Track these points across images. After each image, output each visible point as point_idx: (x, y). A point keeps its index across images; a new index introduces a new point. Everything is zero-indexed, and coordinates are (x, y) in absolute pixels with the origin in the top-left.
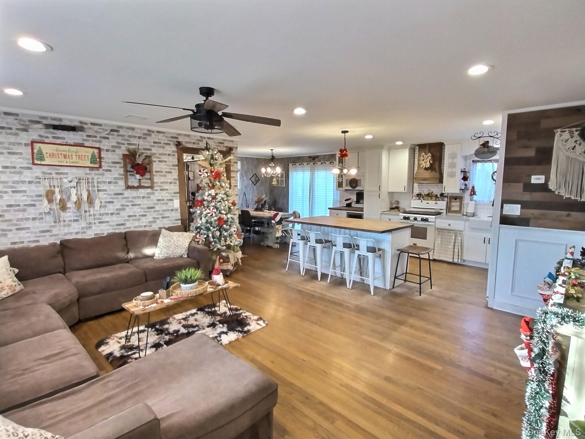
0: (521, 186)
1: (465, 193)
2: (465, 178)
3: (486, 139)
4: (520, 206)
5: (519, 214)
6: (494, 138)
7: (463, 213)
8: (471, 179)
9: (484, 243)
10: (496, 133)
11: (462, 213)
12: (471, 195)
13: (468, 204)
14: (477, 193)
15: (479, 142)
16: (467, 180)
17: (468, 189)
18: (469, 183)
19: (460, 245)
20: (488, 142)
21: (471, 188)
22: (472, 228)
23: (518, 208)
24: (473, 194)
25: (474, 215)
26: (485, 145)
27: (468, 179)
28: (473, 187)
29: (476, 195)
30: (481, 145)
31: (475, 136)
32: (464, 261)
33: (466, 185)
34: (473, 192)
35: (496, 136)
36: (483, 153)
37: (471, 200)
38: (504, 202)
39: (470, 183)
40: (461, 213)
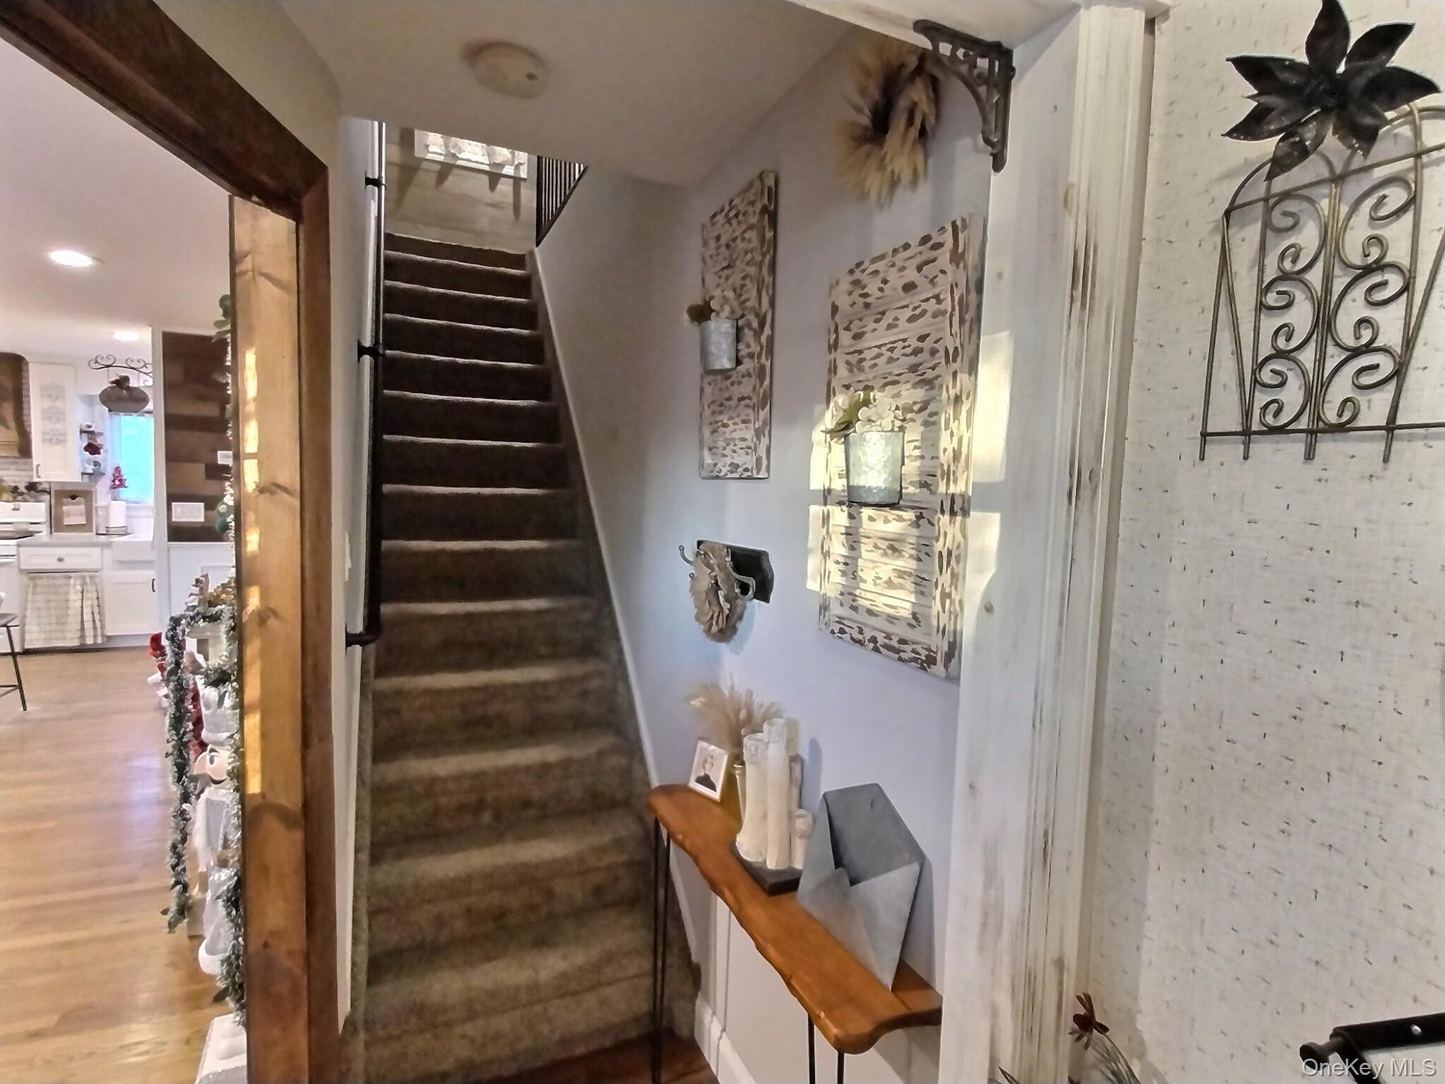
0: (201, 468)
1: (96, 482)
2: (93, 449)
3: (124, 373)
4: (202, 504)
5: (202, 520)
6: (140, 372)
7: (97, 530)
8: (109, 450)
9: (154, 591)
10: (142, 364)
11: (94, 530)
12: (114, 487)
13: (107, 508)
14: (127, 484)
15: (108, 377)
16: (99, 453)
17: (104, 474)
18: (105, 460)
19: (96, 602)
20: (126, 379)
21: (109, 472)
22: (121, 562)
23: (200, 509)
24: (119, 486)
25: (124, 532)
26: (121, 383)
27: (102, 451)
28: (118, 470)
29: (126, 487)
30: (112, 383)
31: (96, 362)
32: (109, 638)
33: (96, 464)
34: (118, 481)
35: (144, 370)
36: (120, 399)
37: (115, 499)
38: (172, 498)
39: (108, 460)
40: (91, 531)
